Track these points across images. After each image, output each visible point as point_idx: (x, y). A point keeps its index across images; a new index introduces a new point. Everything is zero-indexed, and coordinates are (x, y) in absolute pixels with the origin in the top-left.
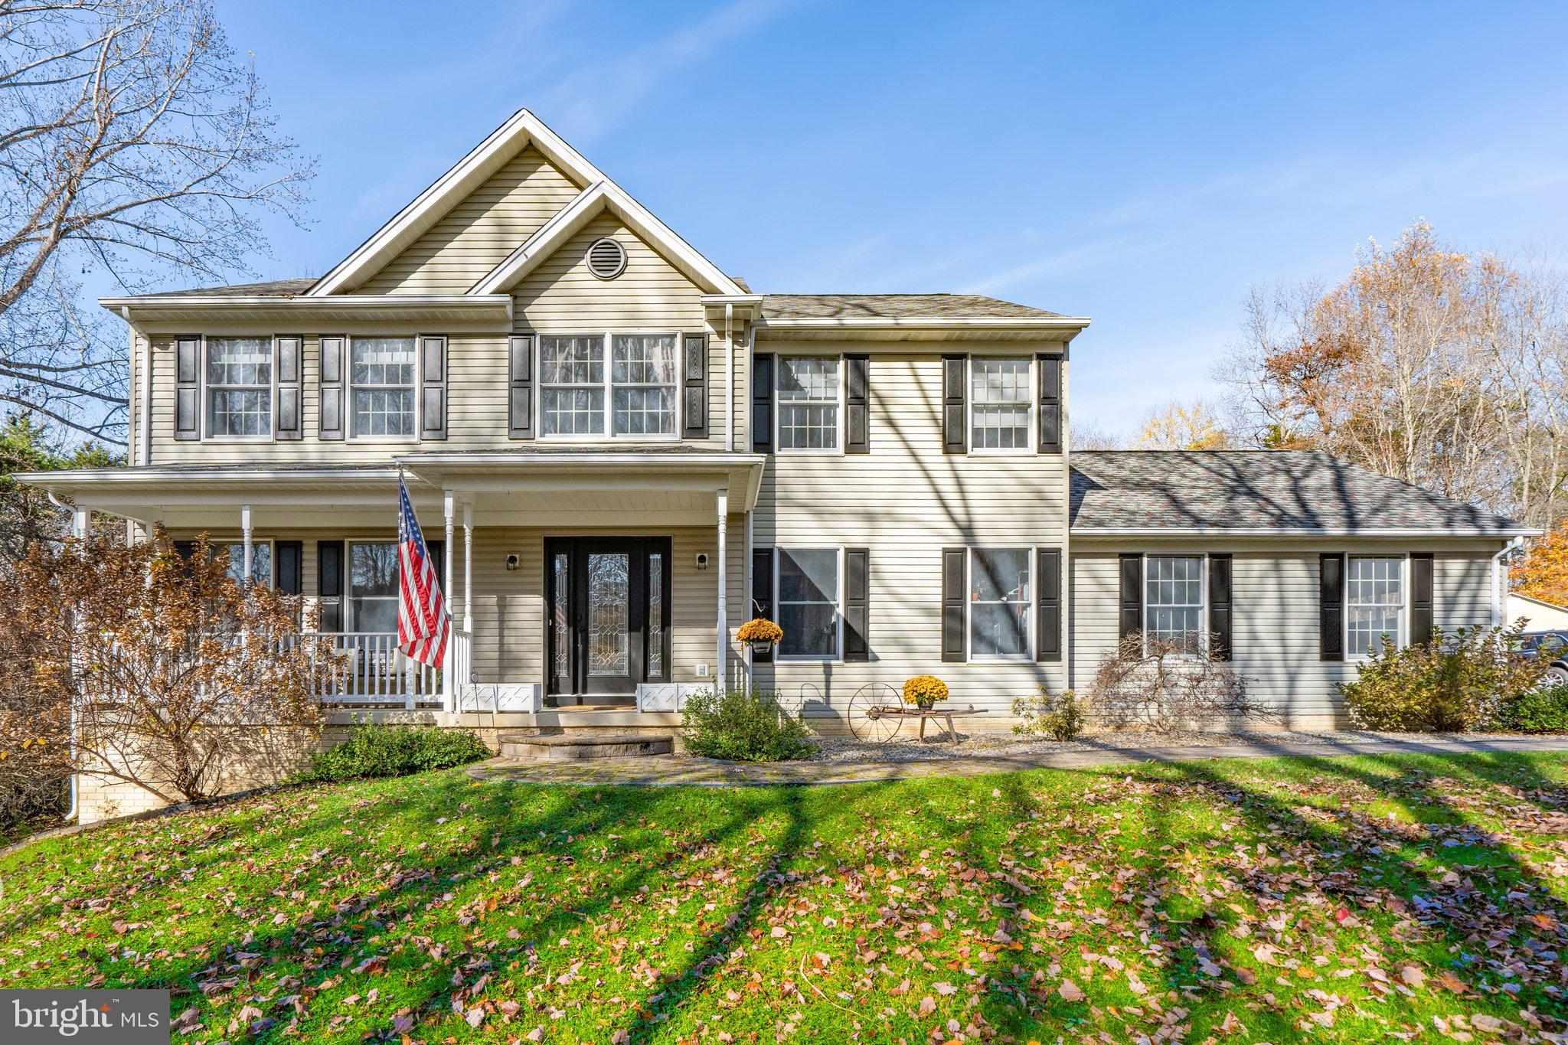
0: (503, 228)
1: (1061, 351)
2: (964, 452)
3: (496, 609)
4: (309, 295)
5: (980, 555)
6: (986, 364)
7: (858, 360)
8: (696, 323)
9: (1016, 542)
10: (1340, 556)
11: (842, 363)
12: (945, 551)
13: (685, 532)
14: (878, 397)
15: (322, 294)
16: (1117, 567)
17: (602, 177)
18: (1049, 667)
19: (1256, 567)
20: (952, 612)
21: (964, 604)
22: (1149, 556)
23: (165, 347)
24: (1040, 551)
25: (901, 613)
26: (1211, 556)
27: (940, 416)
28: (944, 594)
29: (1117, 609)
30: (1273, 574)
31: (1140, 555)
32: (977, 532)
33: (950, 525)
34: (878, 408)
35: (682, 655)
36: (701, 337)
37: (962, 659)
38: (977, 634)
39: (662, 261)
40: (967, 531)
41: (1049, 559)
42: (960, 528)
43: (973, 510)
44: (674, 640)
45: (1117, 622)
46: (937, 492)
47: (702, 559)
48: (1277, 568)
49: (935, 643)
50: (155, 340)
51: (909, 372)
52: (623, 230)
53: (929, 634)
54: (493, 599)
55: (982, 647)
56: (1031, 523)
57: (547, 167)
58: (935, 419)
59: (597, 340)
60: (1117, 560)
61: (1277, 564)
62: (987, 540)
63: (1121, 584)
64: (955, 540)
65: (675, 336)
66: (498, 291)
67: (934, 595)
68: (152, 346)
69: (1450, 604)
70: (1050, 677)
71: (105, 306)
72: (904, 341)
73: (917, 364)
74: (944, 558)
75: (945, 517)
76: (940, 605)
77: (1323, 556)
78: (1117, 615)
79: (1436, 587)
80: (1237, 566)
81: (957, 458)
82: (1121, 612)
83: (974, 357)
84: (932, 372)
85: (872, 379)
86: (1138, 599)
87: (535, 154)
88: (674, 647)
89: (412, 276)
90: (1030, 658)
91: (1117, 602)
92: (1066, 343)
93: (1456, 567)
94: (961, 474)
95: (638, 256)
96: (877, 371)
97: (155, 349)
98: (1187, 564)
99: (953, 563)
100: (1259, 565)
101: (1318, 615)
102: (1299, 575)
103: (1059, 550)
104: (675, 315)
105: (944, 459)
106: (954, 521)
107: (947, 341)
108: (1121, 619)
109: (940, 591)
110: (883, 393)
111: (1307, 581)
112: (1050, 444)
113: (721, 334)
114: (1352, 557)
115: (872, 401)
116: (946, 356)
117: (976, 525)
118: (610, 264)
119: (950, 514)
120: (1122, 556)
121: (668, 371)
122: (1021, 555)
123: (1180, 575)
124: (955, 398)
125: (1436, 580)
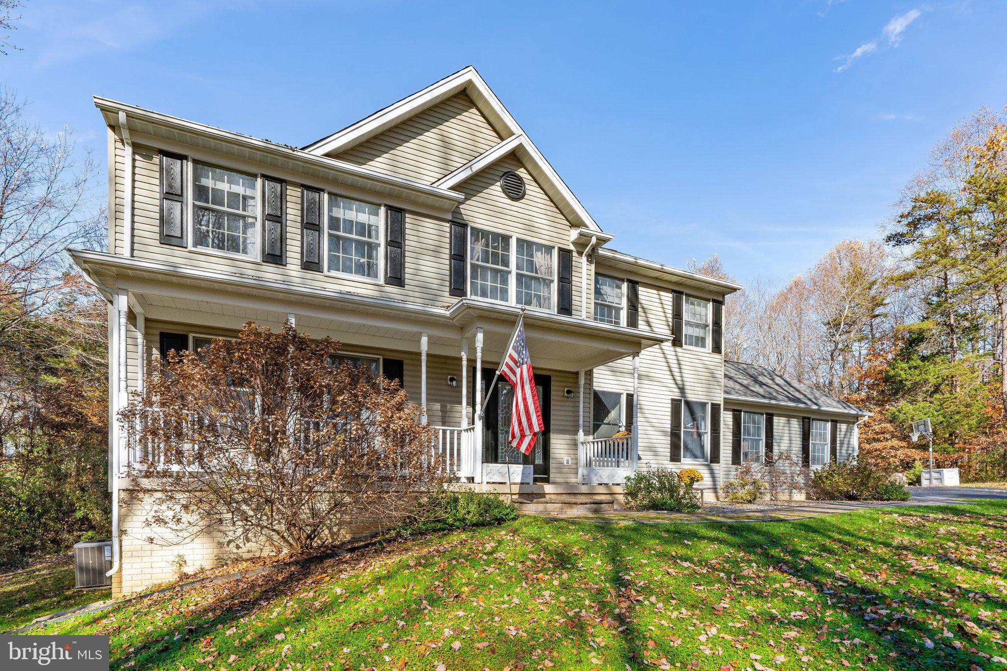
0: (446, 144)
1: (721, 300)
2: (681, 346)
3: (440, 413)
4: (306, 151)
5: (688, 403)
6: (692, 299)
7: (634, 285)
8: (566, 242)
9: (702, 398)
10: (809, 418)
11: (626, 283)
12: (673, 400)
13: (559, 374)
14: (643, 308)
15: (317, 153)
16: (731, 416)
17: (522, 132)
18: (715, 466)
19: (782, 421)
20: (675, 435)
21: (680, 430)
22: (744, 412)
23: (149, 158)
24: (713, 404)
25: (652, 432)
26: (767, 414)
27: (671, 324)
28: (672, 424)
29: (731, 438)
30: (787, 425)
31: (740, 411)
32: (687, 391)
33: (674, 386)
34: (643, 314)
35: (557, 451)
36: (570, 252)
37: (679, 460)
38: (686, 447)
39: (547, 198)
40: (682, 390)
41: (715, 408)
42: (679, 388)
43: (685, 379)
44: (552, 441)
45: (731, 445)
46: (669, 367)
47: (569, 392)
48: (789, 422)
49: (666, 451)
50: (137, 148)
51: (657, 296)
52: (522, 170)
53: (664, 444)
54: (437, 406)
55: (688, 455)
56: (709, 390)
57: (474, 110)
58: (669, 326)
59: (506, 239)
60: (731, 413)
61: (789, 421)
62: (692, 397)
63: (733, 425)
64: (677, 395)
65: (554, 248)
66: (453, 188)
67: (667, 425)
68: (134, 153)
69: (842, 443)
70: (716, 472)
71: (97, 105)
72: (656, 278)
73: (662, 293)
74: (672, 404)
75: (672, 381)
76: (669, 430)
77: (804, 418)
78: (731, 441)
79: (838, 436)
80: (775, 419)
81: (678, 349)
82: (733, 440)
83: (687, 295)
84: (668, 298)
85: (640, 297)
86: (740, 434)
87: (465, 98)
88: (552, 446)
89: (378, 159)
90: (707, 461)
91: (731, 434)
92: (724, 296)
93: (843, 427)
94: (680, 358)
95: (531, 189)
96: (642, 291)
97: (137, 157)
98: (756, 417)
99: (676, 405)
100: (783, 420)
101: (801, 446)
102: (795, 424)
103: (719, 405)
104: (554, 234)
105: (672, 349)
106: (676, 384)
107: (675, 283)
108: (733, 443)
109: (669, 422)
110: (645, 306)
111: (798, 429)
112: (717, 349)
113: (580, 254)
114: (813, 420)
115: (640, 309)
116: (673, 291)
117: (686, 387)
118: (515, 191)
119: (674, 380)
120: (733, 410)
121: (549, 269)
122: (704, 405)
123: (754, 423)
124: (677, 314)
125: (838, 433)
